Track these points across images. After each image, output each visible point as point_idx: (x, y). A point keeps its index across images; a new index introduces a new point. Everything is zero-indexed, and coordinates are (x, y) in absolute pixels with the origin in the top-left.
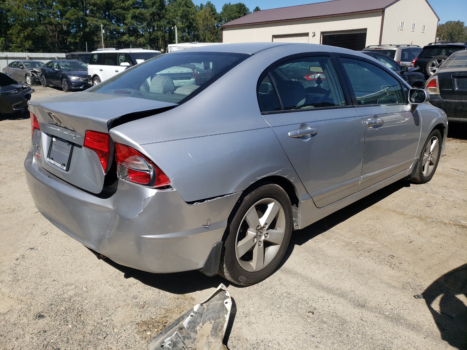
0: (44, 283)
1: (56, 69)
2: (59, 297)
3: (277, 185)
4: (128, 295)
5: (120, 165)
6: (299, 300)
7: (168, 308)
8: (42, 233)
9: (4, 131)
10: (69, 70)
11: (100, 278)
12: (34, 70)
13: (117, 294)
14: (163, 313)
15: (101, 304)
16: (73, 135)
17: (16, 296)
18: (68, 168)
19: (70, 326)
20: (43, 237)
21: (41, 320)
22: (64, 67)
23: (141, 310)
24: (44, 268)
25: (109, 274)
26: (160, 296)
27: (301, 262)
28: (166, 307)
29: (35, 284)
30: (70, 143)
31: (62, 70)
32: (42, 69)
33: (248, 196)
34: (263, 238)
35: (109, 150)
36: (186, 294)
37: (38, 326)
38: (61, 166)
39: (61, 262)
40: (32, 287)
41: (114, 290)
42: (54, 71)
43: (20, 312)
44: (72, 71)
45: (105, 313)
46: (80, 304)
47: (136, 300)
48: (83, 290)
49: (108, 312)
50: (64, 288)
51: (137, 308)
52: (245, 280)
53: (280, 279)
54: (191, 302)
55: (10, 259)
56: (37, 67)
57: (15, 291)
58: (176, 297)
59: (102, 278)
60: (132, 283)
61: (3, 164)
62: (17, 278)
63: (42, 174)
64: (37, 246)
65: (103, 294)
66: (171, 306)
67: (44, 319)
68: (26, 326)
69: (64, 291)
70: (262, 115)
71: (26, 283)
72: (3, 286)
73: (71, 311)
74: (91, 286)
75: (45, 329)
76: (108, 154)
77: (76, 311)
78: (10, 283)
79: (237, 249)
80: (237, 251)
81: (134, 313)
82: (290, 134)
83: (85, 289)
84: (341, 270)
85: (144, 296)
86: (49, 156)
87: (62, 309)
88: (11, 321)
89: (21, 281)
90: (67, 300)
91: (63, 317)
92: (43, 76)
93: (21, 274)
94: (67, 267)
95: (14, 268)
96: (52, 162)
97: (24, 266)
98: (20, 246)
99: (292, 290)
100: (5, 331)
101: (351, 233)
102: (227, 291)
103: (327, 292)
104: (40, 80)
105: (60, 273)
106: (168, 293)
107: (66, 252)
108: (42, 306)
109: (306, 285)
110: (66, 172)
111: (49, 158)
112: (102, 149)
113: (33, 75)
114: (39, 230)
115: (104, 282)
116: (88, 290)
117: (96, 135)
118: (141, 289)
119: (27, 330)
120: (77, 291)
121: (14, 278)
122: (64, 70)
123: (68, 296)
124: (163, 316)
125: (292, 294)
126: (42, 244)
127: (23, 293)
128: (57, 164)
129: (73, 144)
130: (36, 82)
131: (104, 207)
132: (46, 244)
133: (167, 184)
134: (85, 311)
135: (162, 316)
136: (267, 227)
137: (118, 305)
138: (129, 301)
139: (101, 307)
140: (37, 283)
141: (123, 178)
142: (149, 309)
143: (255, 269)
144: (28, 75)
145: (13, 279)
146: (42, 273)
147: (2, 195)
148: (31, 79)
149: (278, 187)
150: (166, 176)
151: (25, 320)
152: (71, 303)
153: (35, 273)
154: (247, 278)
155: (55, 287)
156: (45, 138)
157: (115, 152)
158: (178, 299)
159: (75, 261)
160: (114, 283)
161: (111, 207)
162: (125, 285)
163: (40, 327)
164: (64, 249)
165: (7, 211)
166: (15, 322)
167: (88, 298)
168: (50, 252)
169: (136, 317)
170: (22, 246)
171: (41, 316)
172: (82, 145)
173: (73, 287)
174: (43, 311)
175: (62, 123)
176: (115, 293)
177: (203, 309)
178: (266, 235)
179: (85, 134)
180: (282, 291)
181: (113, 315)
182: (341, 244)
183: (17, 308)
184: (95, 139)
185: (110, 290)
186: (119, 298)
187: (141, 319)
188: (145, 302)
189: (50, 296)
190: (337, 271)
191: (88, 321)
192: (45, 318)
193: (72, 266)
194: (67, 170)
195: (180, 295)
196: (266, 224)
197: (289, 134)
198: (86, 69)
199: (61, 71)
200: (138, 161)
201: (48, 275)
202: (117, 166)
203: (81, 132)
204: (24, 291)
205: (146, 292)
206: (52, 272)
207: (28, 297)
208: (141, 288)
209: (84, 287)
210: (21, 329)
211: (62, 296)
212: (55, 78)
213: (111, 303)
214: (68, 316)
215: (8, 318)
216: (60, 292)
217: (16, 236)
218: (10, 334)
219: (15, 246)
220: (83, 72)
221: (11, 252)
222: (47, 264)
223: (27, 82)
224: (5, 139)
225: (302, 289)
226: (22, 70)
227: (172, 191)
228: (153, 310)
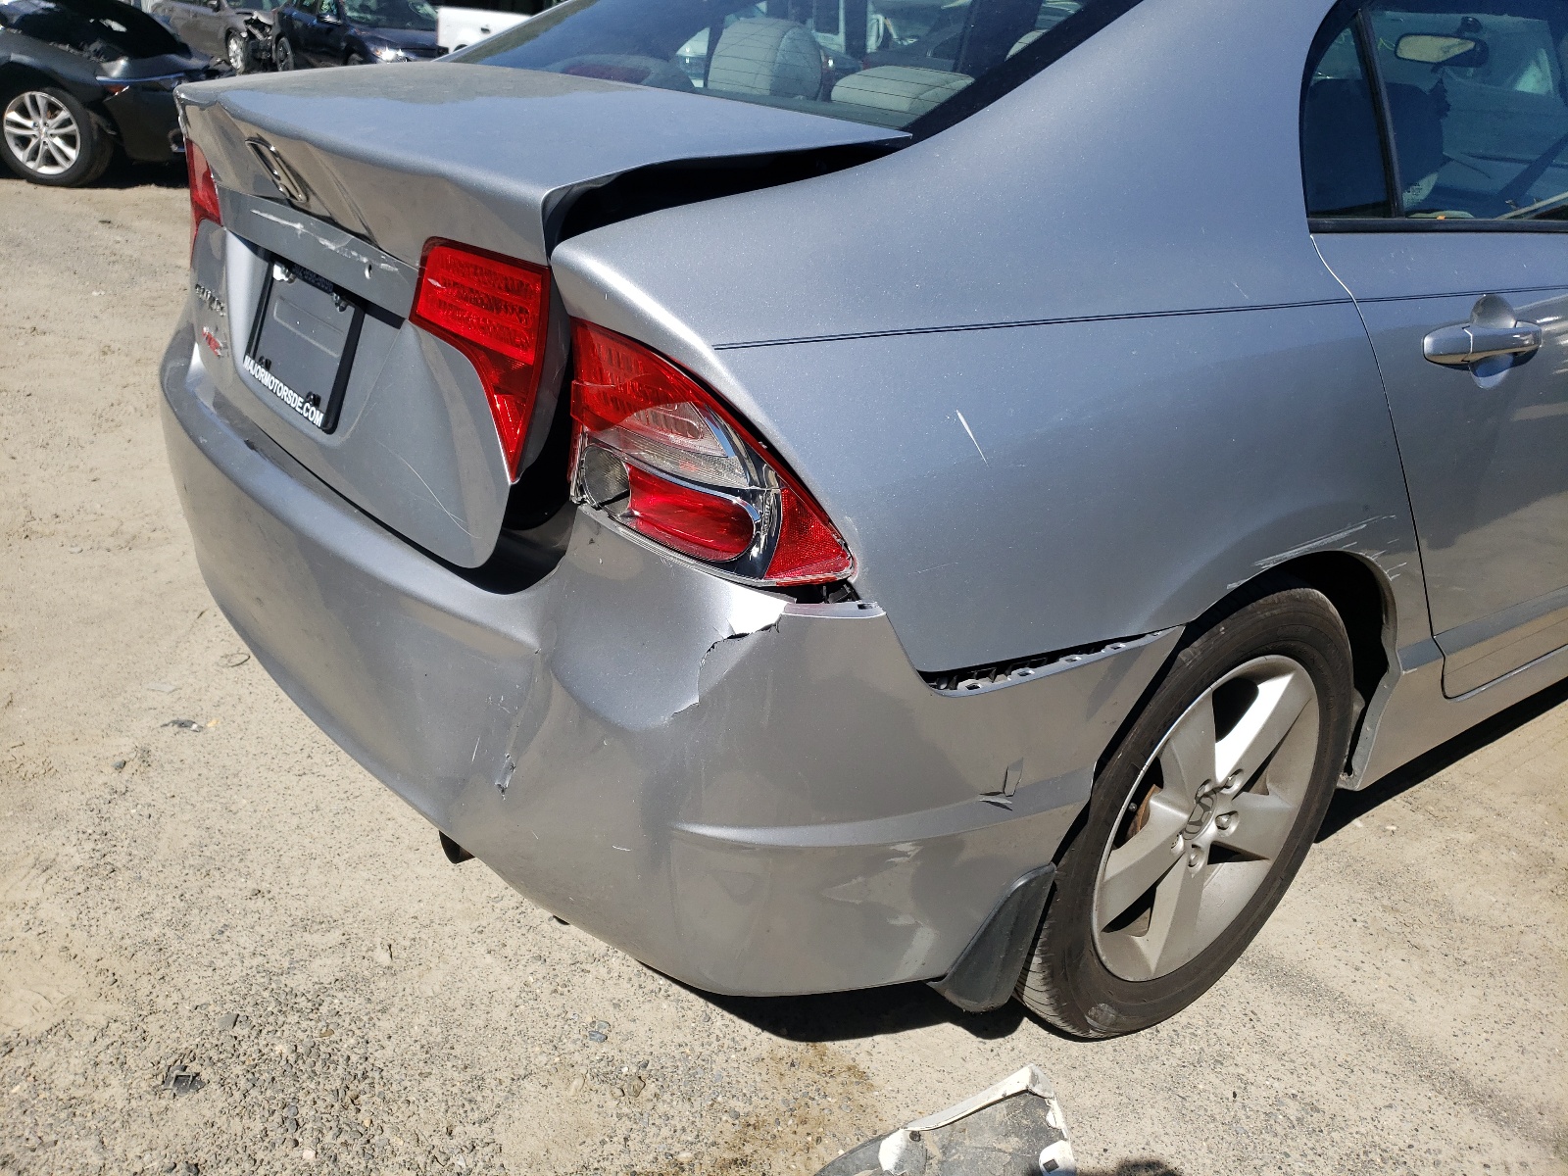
0: (215, 900)
1: (329, 18)
2: (274, 986)
3: (1320, 593)
4: (570, 1015)
5: (591, 439)
6: (1366, 1153)
7: (747, 1115)
8: (226, 656)
9: (136, 224)
10: (373, 25)
11: (449, 905)
12: (254, 17)
13: (520, 1001)
14: (728, 1137)
15: (448, 1046)
16: (365, 260)
17: (93, 953)
18: (332, 420)
19: (309, 1154)
20: (231, 673)
21: (183, 1099)
22: (358, 12)
23: (625, 1110)
24: (223, 822)
25: (486, 893)
26: (713, 1038)
27: (1337, 929)
28: (739, 1106)
29: (178, 900)
30: (347, 296)
31: (348, 22)
32: (281, 15)
33: (1196, 644)
34: (1210, 831)
35: (541, 359)
36: (829, 1044)
37: (168, 1132)
38: (304, 403)
39: (292, 804)
40: (165, 913)
41: (506, 979)
42: (320, 25)
43: (102, 1043)
44: (384, 27)
45: (466, 1103)
46: (358, 1032)
47: (604, 1050)
48: (375, 957)
49: (479, 1099)
50: (297, 938)
51: (608, 1095)
52: (1109, 1022)
53: (1253, 1017)
54: (855, 1089)
55: (93, 762)
56: (265, 7)
57: (93, 922)
58: (782, 1053)
59: (459, 906)
60: (586, 949)
61: (117, 349)
62: (108, 859)
63: (223, 426)
64: (204, 712)
65: (463, 992)
66: (762, 1104)
67: (196, 1096)
68: (118, 1124)
69: (297, 955)
70: (1311, 232)
71: (141, 890)
72: (48, 888)
73: (318, 1068)
74: (407, 943)
75: (199, 1153)
76: (533, 375)
77: (340, 1070)
78: (78, 879)
79: (1102, 888)
80: (1101, 897)
81: (594, 1119)
82: (1435, 344)
83: (383, 957)
84: (1536, 1004)
85: (642, 1032)
86: (252, 349)
87: (278, 1048)
88: (56, 1082)
89: (123, 877)
90: (302, 1002)
91: (281, 1095)
92: (283, 39)
93: (126, 843)
94: (316, 834)
95: (105, 808)
96: (266, 378)
97: (142, 801)
98: (138, 705)
99: (1320, 1086)
100: (24, 1138)
101: (1541, 808)
102: (1054, 1103)
103: (1493, 1115)
104: (274, 56)
105: (285, 860)
106: (746, 1025)
107: (317, 759)
108: (197, 1022)
109: (1384, 1067)
110: (322, 436)
111: (254, 357)
112: (507, 350)
113: (251, 36)
114: (218, 640)
115: (464, 927)
116: (397, 965)
117: (476, 268)
118: (624, 990)
119: (118, 1151)
120: (348, 959)
121: (98, 854)
122: (358, 22)
123: (310, 984)
124: (729, 1155)
125: (1326, 1108)
126: (222, 709)
127: (127, 942)
128: (285, 392)
129: (363, 307)
130: (260, 60)
131: (496, 632)
132: (240, 708)
133: (830, 575)
134: (377, 1075)
135: (725, 1156)
136: (1237, 786)
137: (525, 1062)
138: (571, 1047)
139: (449, 1064)
140: (187, 896)
141: (598, 509)
142: (662, 1108)
143: (1153, 967)
144: (234, 36)
145: (95, 861)
146: (212, 847)
147: (98, 471)
148: (245, 49)
149: (1325, 602)
150: (835, 530)
151: (115, 1092)
152: (320, 1025)
153: (185, 843)
154: (1120, 1010)
155: (257, 928)
156: (240, 261)
157: (570, 372)
158: (793, 1065)
159: (349, 804)
160: (509, 942)
161: (526, 635)
162: (556, 955)
163: (179, 1140)
164: (306, 741)
165: (110, 542)
166: (74, 1092)
167: (392, 1004)
168: (253, 750)
169: (603, 1142)
170: (145, 705)
171: (185, 1082)
172: (404, 311)
173: (335, 937)
174: (197, 1051)
175: (314, 194)
176: (513, 996)
177: (922, 1160)
178: (1224, 819)
179: (424, 261)
180: (1276, 1084)
181: (500, 1119)
182: (1504, 858)
183: (89, 1019)
184: (471, 290)
185: (491, 978)
186: (529, 1024)
187: (625, 1159)
188: (646, 1066)
189: (236, 974)
190: (1519, 1003)
191: (387, 1133)
192: (201, 1092)
193: (336, 831)
194: (330, 425)
195: (801, 1046)
196: (1236, 772)
197: (1428, 341)
198: (431, 25)
199: (345, 27)
200: (695, 433)
201: (236, 861)
202: (576, 442)
203: (405, 246)
204: (130, 930)
205: (647, 1006)
206: (252, 846)
207: (143, 960)
208: (624, 984)
209: (379, 947)
210: (93, 1141)
211: (283, 978)
212: (323, 52)
213: (493, 1049)
214: (301, 1095)
215: (47, 1064)
216: (278, 958)
217: (130, 657)
218: (44, 1158)
219: (120, 699)
220: (422, 36)
221: (103, 726)
222: (233, 808)
223: (232, 61)
224: (135, 256)
225: (1368, 1089)
226: (215, 14)
227: (865, 615)
228: (681, 1111)
